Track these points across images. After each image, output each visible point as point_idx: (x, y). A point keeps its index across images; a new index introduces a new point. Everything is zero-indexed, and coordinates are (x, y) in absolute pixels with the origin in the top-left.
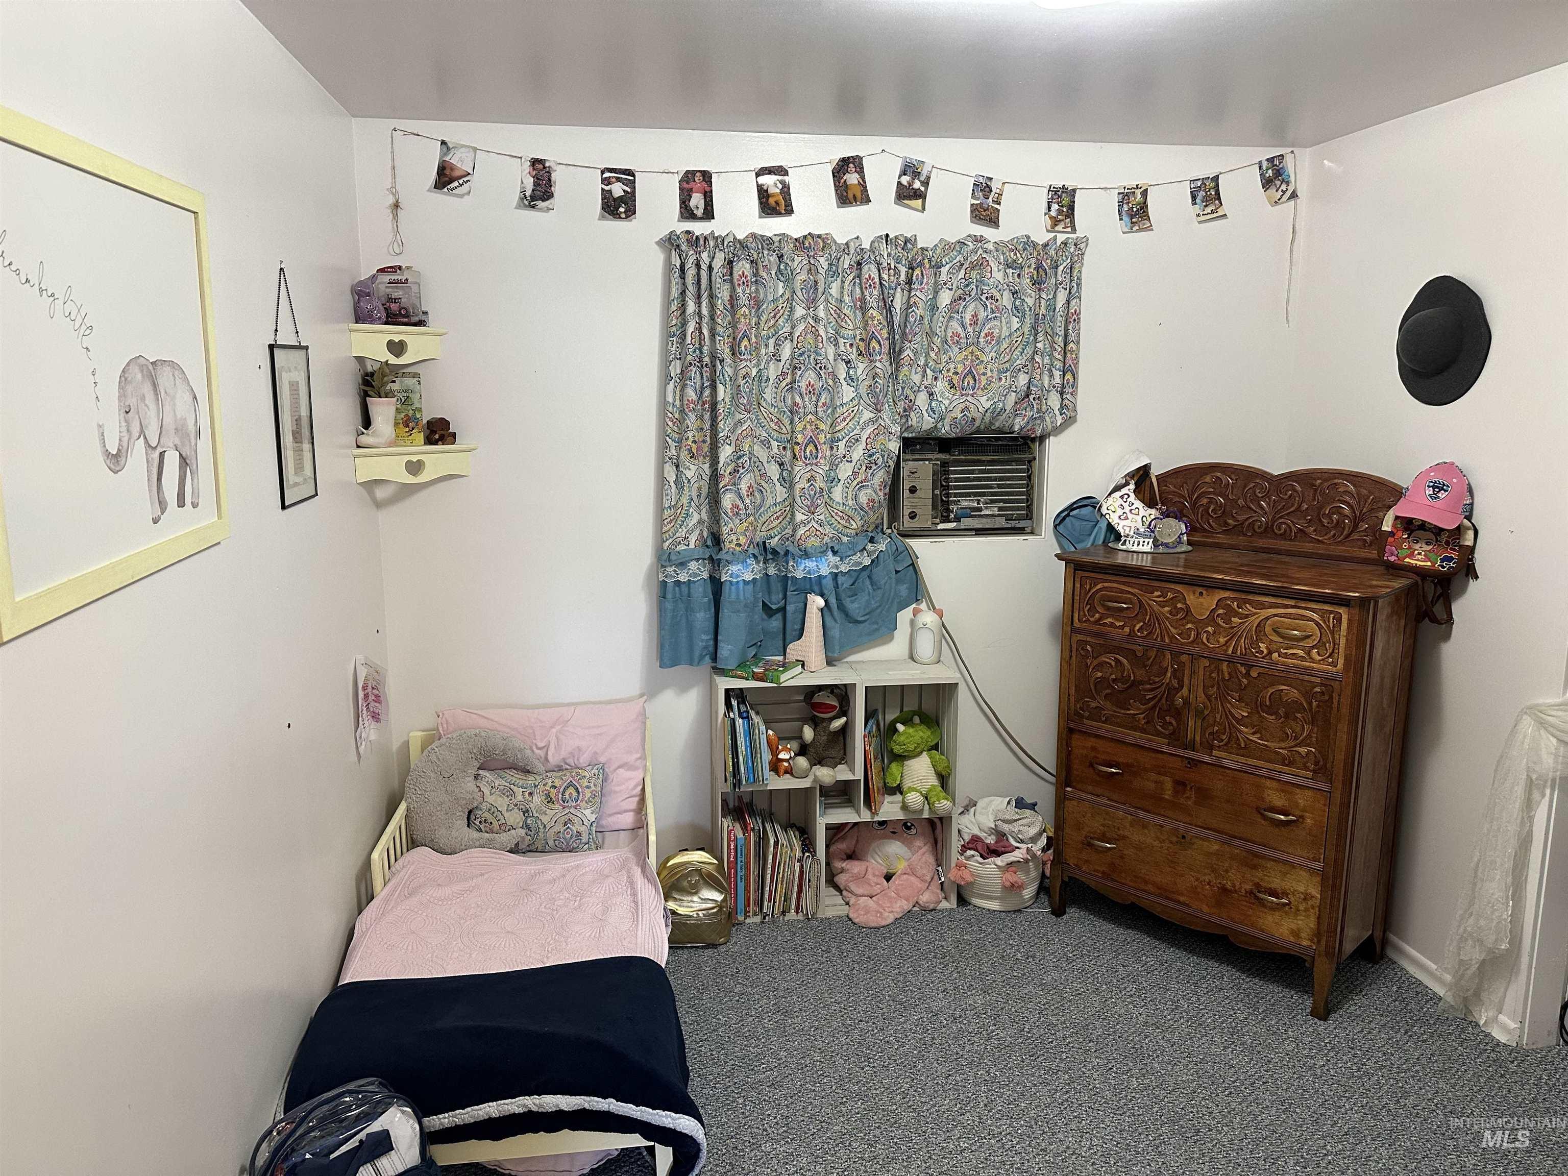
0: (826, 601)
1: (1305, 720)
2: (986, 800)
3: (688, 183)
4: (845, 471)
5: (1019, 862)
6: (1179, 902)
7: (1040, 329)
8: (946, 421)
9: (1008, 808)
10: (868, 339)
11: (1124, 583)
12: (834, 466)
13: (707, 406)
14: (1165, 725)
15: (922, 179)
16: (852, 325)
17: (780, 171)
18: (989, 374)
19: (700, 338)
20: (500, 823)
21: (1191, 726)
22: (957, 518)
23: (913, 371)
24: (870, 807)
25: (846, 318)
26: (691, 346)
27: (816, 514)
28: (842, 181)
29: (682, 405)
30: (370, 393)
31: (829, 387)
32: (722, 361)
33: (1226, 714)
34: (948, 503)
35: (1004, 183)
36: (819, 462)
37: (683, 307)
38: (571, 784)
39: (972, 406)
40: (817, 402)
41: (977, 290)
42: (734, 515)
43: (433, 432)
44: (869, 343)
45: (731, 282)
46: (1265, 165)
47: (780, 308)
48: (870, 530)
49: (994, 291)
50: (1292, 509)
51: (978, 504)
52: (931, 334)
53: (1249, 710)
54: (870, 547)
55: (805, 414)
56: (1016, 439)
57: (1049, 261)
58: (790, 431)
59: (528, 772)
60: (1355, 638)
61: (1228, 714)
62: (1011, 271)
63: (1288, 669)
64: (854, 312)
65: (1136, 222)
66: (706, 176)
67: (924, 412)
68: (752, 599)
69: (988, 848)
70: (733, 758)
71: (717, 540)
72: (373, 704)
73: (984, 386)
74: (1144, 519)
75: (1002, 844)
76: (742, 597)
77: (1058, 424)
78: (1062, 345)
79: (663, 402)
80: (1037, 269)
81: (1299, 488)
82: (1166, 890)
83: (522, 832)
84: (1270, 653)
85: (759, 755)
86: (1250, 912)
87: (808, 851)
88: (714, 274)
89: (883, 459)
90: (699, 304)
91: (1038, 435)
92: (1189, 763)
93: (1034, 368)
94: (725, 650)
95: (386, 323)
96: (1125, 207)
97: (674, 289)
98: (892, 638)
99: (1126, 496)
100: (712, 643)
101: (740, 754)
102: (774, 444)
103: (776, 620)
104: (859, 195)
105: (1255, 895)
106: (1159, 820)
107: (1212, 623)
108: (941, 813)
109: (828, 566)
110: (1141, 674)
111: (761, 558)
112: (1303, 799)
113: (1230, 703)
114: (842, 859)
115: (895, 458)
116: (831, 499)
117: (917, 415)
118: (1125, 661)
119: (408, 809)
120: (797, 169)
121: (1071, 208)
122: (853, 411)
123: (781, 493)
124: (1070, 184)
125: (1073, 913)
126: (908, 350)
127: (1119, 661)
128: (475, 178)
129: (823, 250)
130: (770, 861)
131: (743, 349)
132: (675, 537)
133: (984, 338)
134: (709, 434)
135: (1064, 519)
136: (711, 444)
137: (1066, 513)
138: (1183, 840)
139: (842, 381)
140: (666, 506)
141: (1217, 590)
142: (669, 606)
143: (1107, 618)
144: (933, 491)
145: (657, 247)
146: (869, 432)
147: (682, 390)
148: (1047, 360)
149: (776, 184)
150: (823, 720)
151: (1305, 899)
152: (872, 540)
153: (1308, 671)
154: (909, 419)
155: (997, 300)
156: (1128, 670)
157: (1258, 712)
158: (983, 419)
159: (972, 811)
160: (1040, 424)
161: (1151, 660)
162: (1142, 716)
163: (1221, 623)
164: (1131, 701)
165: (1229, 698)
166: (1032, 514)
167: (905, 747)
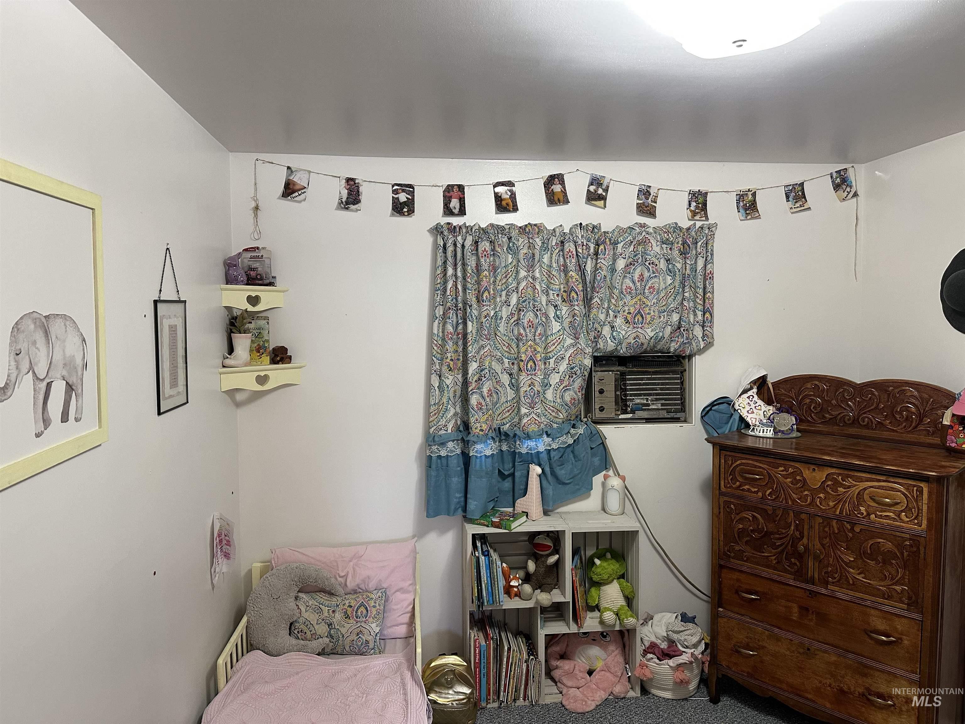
0: (543, 470)
1: (899, 566)
2: (660, 615)
3: (449, 192)
4: (554, 379)
5: (686, 663)
6: (807, 698)
7: (686, 284)
8: (623, 345)
9: (676, 622)
10: (569, 291)
11: (757, 461)
12: (547, 376)
13: (460, 336)
14: (792, 565)
15: (604, 187)
16: (558, 282)
17: (510, 184)
18: (652, 314)
19: (456, 291)
20: (312, 633)
21: (811, 566)
22: (633, 411)
23: (600, 311)
24: (577, 623)
25: (554, 277)
26: (450, 297)
27: (535, 409)
28: (550, 190)
29: (444, 335)
30: (234, 330)
31: (543, 323)
32: (470, 306)
33: (837, 558)
34: (626, 400)
35: (659, 189)
36: (537, 373)
37: (445, 271)
38: (362, 605)
39: (641, 335)
40: (535, 333)
41: (642, 259)
42: (478, 409)
43: (276, 356)
44: (570, 293)
45: (477, 255)
46: (835, 175)
47: (509, 271)
48: (572, 419)
49: (654, 259)
50: (872, 408)
51: (647, 401)
52: (611, 288)
53: (855, 557)
54: (572, 431)
55: (527, 341)
56: (671, 357)
57: (691, 239)
58: (516, 352)
59: (333, 594)
60: (934, 506)
61: (838, 558)
62: (666, 246)
63: (883, 527)
64: (560, 274)
65: (749, 213)
66: (461, 188)
67: (608, 339)
68: (491, 468)
69: (662, 652)
70: (478, 586)
71: (466, 426)
72: (225, 547)
73: (649, 322)
74: (765, 413)
75: (672, 649)
76: (484, 467)
77: (702, 347)
78: (702, 295)
79: (431, 334)
80: (683, 244)
81: (876, 393)
82: (797, 689)
83: (327, 640)
84: (869, 514)
85: (496, 583)
86: (863, 710)
87: (532, 655)
88: (465, 250)
89: (581, 371)
90: (455, 269)
91: (687, 355)
92: (810, 594)
93: (683, 310)
94: (472, 505)
95: (247, 284)
96: (741, 204)
97: (439, 260)
98: (589, 496)
99: (751, 397)
100: (463, 499)
101: (483, 583)
102: (506, 361)
103: (508, 482)
104: (561, 198)
105: (866, 696)
106: (790, 636)
107: (823, 491)
108: (629, 627)
109: (544, 444)
110: (771, 527)
111: (497, 439)
112: (900, 625)
113: (840, 550)
114: (557, 659)
115: (589, 370)
116: (545, 398)
117: (604, 341)
118: (759, 516)
119: (248, 622)
120: (520, 182)
121: (705, 204)
122: (559, 339)
123: (510, 394)
124: (703, 189)
125: (725, 701)
126: (597, 298)
127: (756, 517)
128: (309, 191)
129: (538, 234)
130: (505, 662)
131: (485, 298)
132: (438, 425)
133: (648, 290)
134: (461, 354)
135: (708, 412)
136: (463, 361)
137: (709, 408)
138: (808, 652)
139: (552, 319)
140: (432, 404)
141: (826, 468)
142: (433, 473)
143: (745, 485)
144: (615, 393)
145: (428, 234)
146: (570, 352)
147: (444, 325)
148: (692, 304)
149: (506, 192)
150: (542, 556)
151: (906, 702)
152: (574, 426)
153: (899, 529)
154: (598, 344)
155: (656, 265)
156: (762, 524)
157: (862, 558)
158: (649, 343)
159: (650, 622)
160: (688, 347)
161: (779, 516)
162: (774, 558)
163: (829, 491)
164: (765, 546)
165: (839, 547)
166: (685, 408)
167: (600, 576)
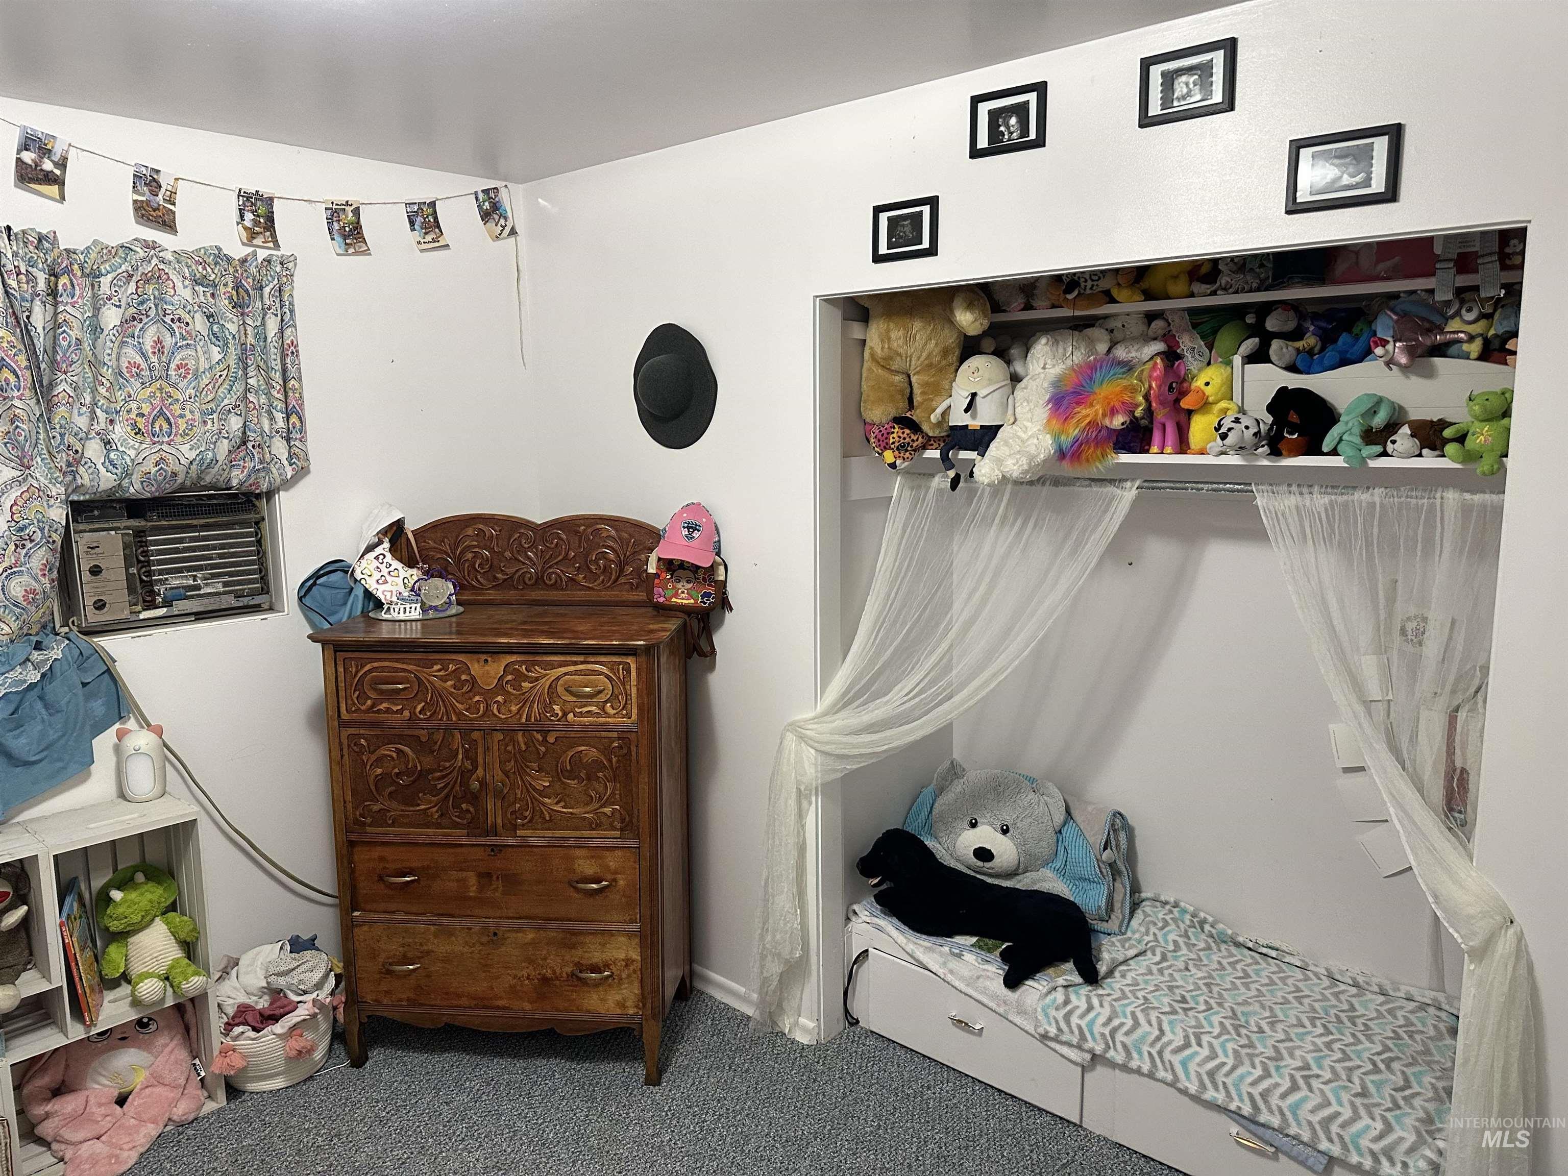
1: (607, 779)
2: (251, 954)
5: (304, 1020)
6: (498, 1007)
7: (250, 363)
8: (134, 477)
9: (282, 956)
11: (397, 660)
14: (462, 813)
15: (55, 159)
18: (189, 416)
21: (491, 809)
22: (167, 602)
23: (75, 411)
33: (527, 789)
34: (151, 583)
35: (176, 179)
39: (170, 457)
41: (157, 310)
46: (481, 196)
48: (33, 632)
49: (181, 312)
50: (560, 558)
51: (195, 580)
52: (95, 364)
53: (550, 779)
54: (36, 656)
56: (235, 496)
57: (250, 280)
60: (645, 686)
61: (529, 788)
62: (202, 289)
63: (585, 729)
65: (351, 244)
67: (99, 466)
69: (261, 1015)
73: (184, 431)
74: (406, 581)
75: (278, 1004)
77: (289, 477)
78: (281, 382)
80: (236, 289)
81: (564, 536)
82: (482, 999)
84: (565, 714)
86: (575, 996)
89: (42, 533)
91: (264, 490)
92: (492, 850)
93: (248, 411)
96: (336, 226)
98: (88, 776)
99: (381, 557)
105: (577, 976)
106: (466, 922)
107: (501, 692)
108: (192, 994)
110: (428, 761)
112: (613, 861)
113: (530, 775)
114: (45, 1100)
115: (61, 530)
117: (90, 471)
118: (407, 749)
121: (270, 219)
124: (266, 191)
125: (377, 1055)
126: (63, 383)
127: (402, 751)
133: (175, 370)
135: (310, 589)
137: (311, 581)
138: (495, 938)
141: (503, 656)
143: (382, 703)
144: (127, 570)
146: (13, 496)
148: (263, 399)
151: (627, 966)
152: (38, 647)
153: (605, 728)
154: (78, 477)
155: (187, 323)
156: (413, 760)
157: (560, 780)
158: (187, 472)
159: (234, 972)
160: (265, 477)
161: (439, 743)
162: (435, 809)
163: (511, 690)
164: (421, 795)
165: (528, 770)
166: (268, 587)
167: (126, 920)
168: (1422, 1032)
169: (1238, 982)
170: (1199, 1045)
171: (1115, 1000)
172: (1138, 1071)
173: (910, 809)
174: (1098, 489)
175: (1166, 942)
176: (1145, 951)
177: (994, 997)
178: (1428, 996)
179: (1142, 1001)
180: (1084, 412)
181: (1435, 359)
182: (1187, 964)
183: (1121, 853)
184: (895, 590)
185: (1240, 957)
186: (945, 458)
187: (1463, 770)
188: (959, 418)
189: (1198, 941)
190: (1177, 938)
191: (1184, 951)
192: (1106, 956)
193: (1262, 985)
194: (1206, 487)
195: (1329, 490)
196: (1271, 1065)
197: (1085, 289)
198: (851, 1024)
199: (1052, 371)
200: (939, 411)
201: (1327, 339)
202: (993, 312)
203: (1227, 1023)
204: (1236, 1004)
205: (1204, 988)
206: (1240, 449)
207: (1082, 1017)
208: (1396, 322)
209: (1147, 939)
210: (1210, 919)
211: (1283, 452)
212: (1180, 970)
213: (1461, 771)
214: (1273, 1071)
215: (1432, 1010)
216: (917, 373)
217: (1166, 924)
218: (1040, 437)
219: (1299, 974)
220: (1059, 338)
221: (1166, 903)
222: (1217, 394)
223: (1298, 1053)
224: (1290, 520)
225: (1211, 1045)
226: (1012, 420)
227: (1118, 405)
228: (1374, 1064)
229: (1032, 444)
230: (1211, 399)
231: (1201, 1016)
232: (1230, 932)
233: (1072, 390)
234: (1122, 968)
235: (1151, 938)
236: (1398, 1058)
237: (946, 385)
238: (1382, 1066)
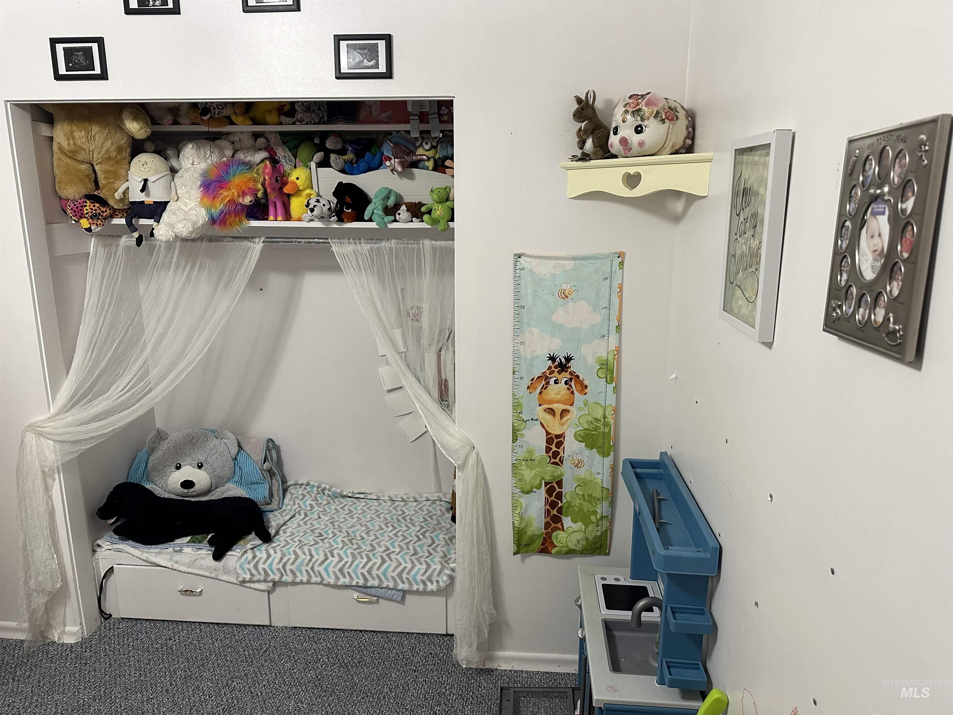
168: (436, 514)
169: (347, 516)
170: (333, 556)
171: (283, 547)
172: (301, 583)
173: (131, 467)
174: (238, 243)
175: (306, 506)
176: (295, 515)
177: (208, 569)
178: (435, 496)
179: (298, 543)
180: (226, 193)
181: (414, 169)
182: (319, 515)
183: (274, 463)
184: (102, 319)
185: (346, 503)
186: (129, 224)
187: (446, 380)
188: (136, 196)
189: (322, 500)
190: (311, 502)
191: (316, 508)
192: (273, 524)
193: (359, 514)
194: (303, 241)
195: (369, 241)
196: (370, 554)
197: (214, 114)
198: (106, 619)
199: (199, 166)
200: (121, 190)
201: (359, 155)
202: (152, 124)
203: (345, 540)
204: (348, 528)
205: (330, 525)
206: (321, 218)
207: (264, 563)
208: (393, 147)
209: (295, 507)
210: (328, 487)
211: (345, 220)
212: (316, 519)
213: (445, 381)
214: (372, 557)
215: (438, 503)
216: (100, 163)
217: (304, 496)
218: (197, 209)
219: (376, 503)
220: (200, 145)
221: (302, 485)
222: (304, 185)
223: (382, 543)
224: (351, 259)
225: (339, 555)
226: (176, 198)
227: (246, 190)
228: (418, 537)
229: (193, 214)
230: (301, 188)
231: (331, 541)
232: (339, 491)
233: (215, 179)
234: (283, 528)
235: (297, 506)
236: (428, 530)
237: (123, 172)
238: (421, 537)
